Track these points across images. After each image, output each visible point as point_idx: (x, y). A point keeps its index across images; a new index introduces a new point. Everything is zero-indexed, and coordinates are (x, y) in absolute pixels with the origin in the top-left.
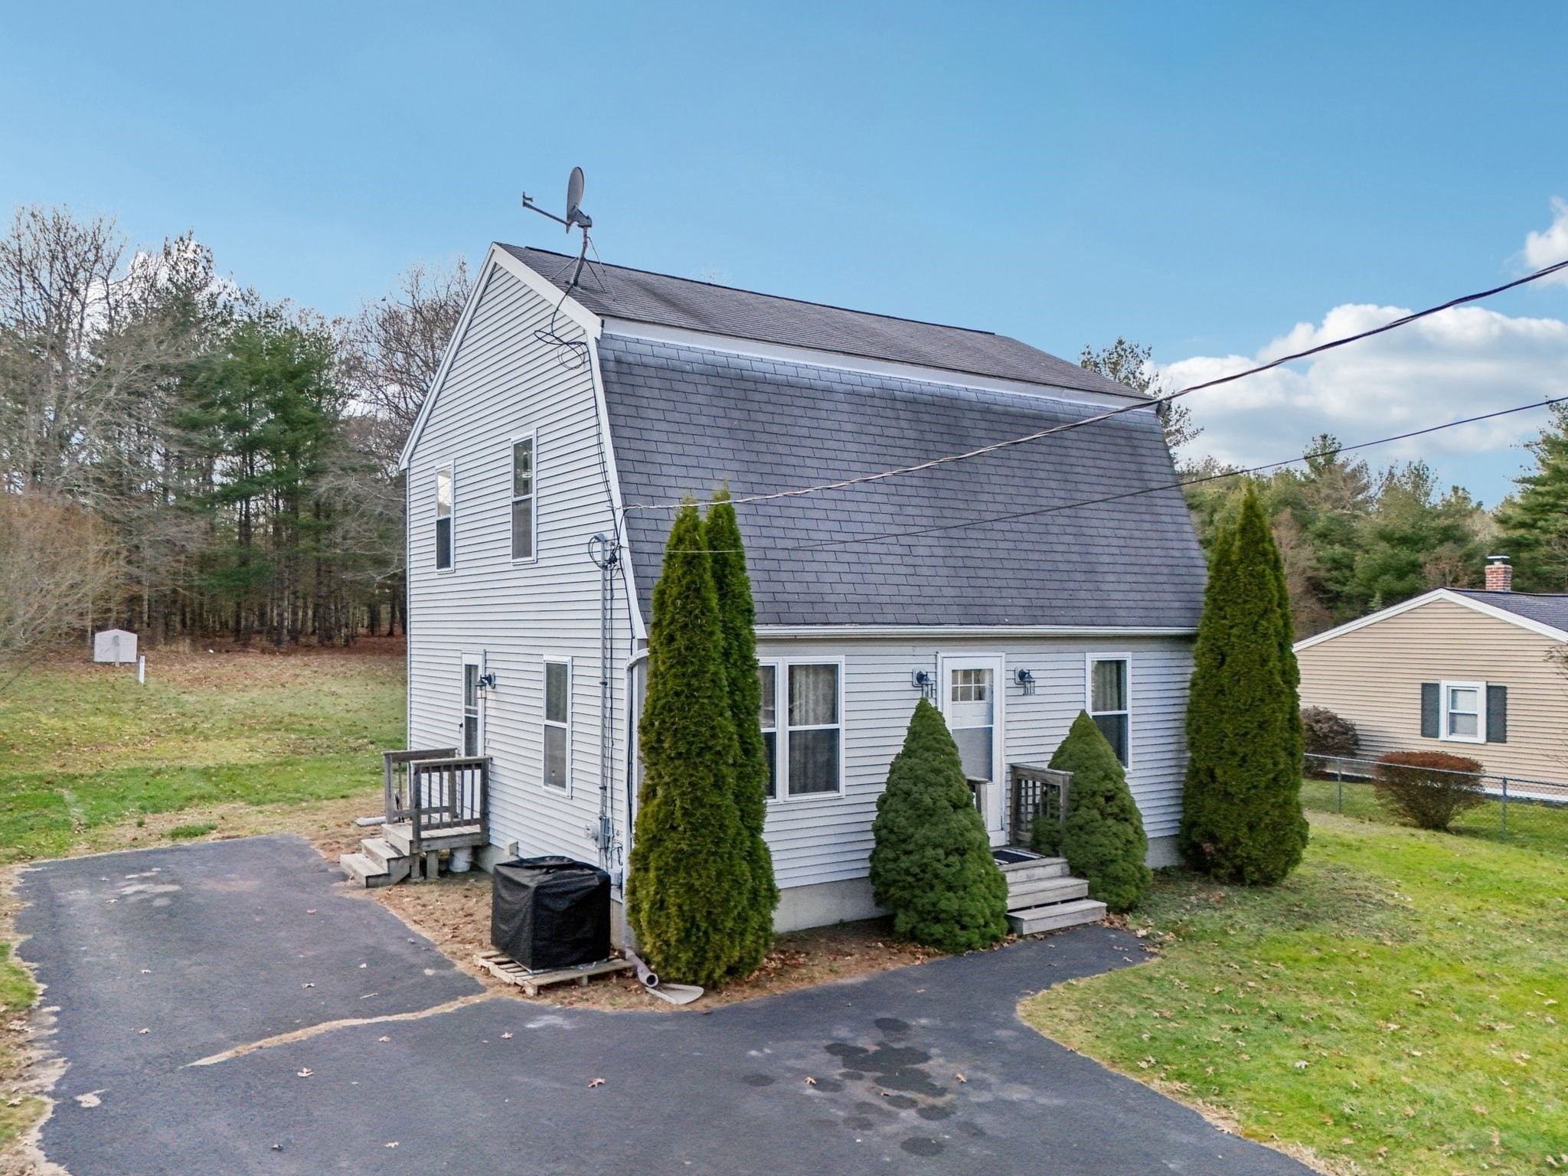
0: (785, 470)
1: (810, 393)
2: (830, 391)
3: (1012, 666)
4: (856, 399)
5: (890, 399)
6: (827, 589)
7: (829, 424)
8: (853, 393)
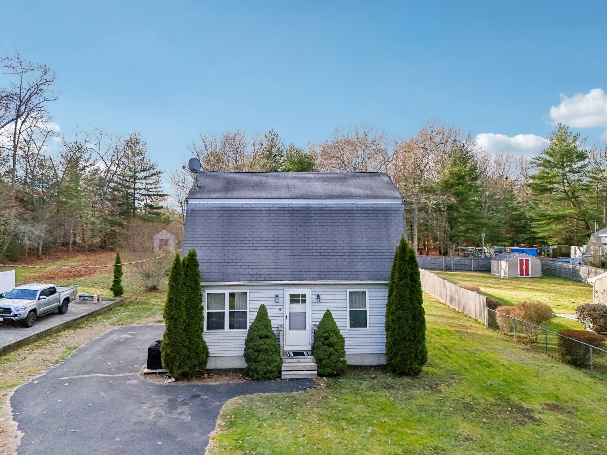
0: (238, 236)
1: (253, 212)
2: (261, 210)
3: (315, 293)
4: (270, 212)
5: (283, 210)
6: (243, 270)
7: (258, 221)
8: (270, 210)
